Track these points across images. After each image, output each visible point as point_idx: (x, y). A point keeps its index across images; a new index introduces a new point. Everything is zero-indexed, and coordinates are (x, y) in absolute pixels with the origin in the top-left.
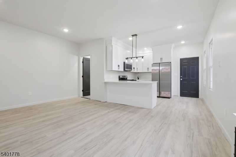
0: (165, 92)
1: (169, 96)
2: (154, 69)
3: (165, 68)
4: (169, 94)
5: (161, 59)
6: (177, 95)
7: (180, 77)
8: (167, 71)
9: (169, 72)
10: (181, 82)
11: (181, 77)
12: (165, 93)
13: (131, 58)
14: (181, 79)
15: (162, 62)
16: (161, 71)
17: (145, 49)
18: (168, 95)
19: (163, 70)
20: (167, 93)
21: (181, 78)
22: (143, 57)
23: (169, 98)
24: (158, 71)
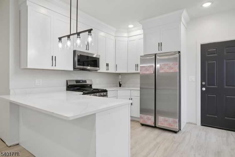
0: (167, 118)
1: (176, 127)
2: (144, 67)
3: (167, 65)
4: (175, 122)
5: (160, 45)
6: (194, 122)
7: (201, 84)
8: (171, 71)
9: (176, 73)
10: (203, 94)
11: (204, 83)
12: (167, 121)
13: (69, 37)
14: (204, 89)
15: (161, 52)
16: (158, 71)
17: (131, 26)
18: (172, 125)
19: (163, 69)
20: (171, 120)
21: (202, 86)
22: (90, 31)
23: (175, 132)
24: (152, 71)
